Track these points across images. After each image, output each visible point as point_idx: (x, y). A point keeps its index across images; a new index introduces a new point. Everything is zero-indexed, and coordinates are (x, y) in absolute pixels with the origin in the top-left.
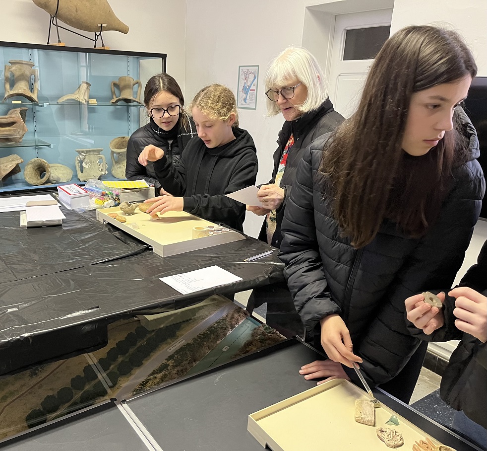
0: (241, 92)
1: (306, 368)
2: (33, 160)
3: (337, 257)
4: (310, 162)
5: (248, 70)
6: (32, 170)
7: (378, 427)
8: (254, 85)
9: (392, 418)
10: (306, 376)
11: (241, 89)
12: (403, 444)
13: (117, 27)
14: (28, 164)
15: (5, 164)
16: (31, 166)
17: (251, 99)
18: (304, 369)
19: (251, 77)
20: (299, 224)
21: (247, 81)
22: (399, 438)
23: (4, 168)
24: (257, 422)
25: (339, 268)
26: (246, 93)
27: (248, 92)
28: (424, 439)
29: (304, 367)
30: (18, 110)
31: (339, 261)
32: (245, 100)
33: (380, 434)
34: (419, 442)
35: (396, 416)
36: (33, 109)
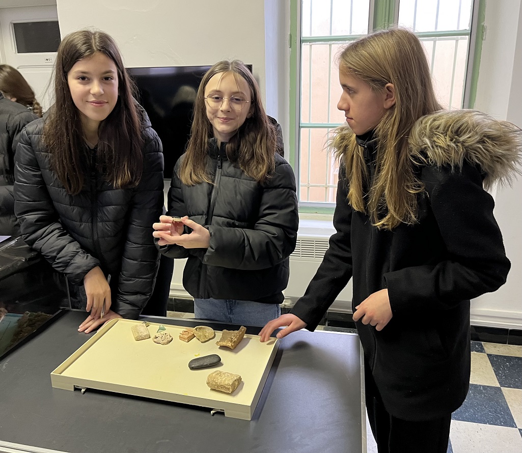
1: (84, 325)
3: (78, 218)
4: (30, 144)
7: (152, 336)
9: (160, 327)
10: (86, 331)
12: (172, 339)
18: (82, 327)
20: (36, 201)
22: (168, 336)
24: (62, 375)
25: (82, 226)
28: (185, 330)
29: (82, 325)
31: (81, 221)
33: (155, 340)
34: (182, 333)
35: (162, 325)
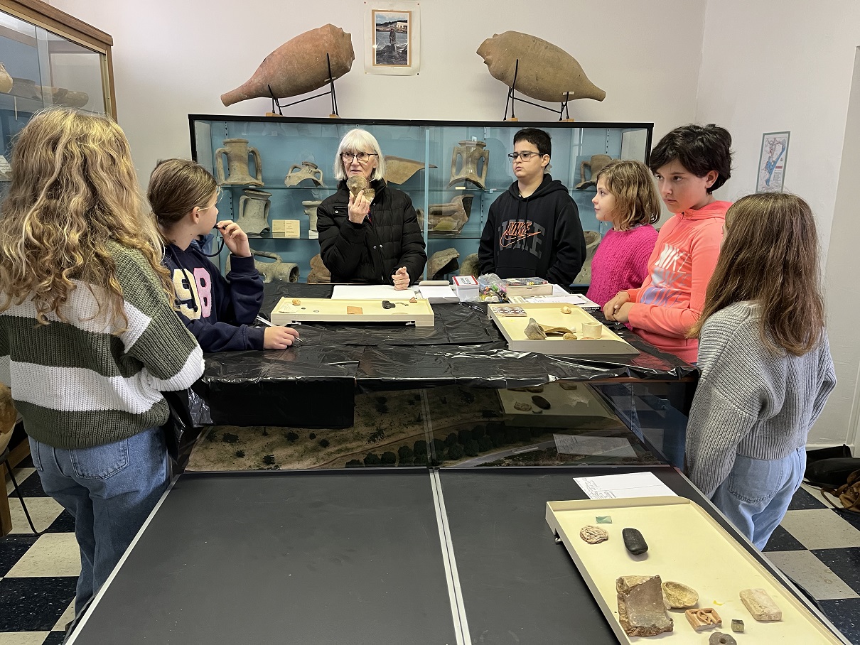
0: (764, 171)
2: (471, 256)
5: (775, 139)
6: (469, 266)
8: (781, 160)
11: (763, 166)
13: (589, 93)
14: (466, 260)
15: (440, 259)
16: (468, 262)
17: (776, 179)
19: (779, 148)
21: (773, 155)
23: (439, 262)
26: (770, 172)
27: (772, 169)
30: (461, 198)
32: (767, 181)
36: (481, 196)
